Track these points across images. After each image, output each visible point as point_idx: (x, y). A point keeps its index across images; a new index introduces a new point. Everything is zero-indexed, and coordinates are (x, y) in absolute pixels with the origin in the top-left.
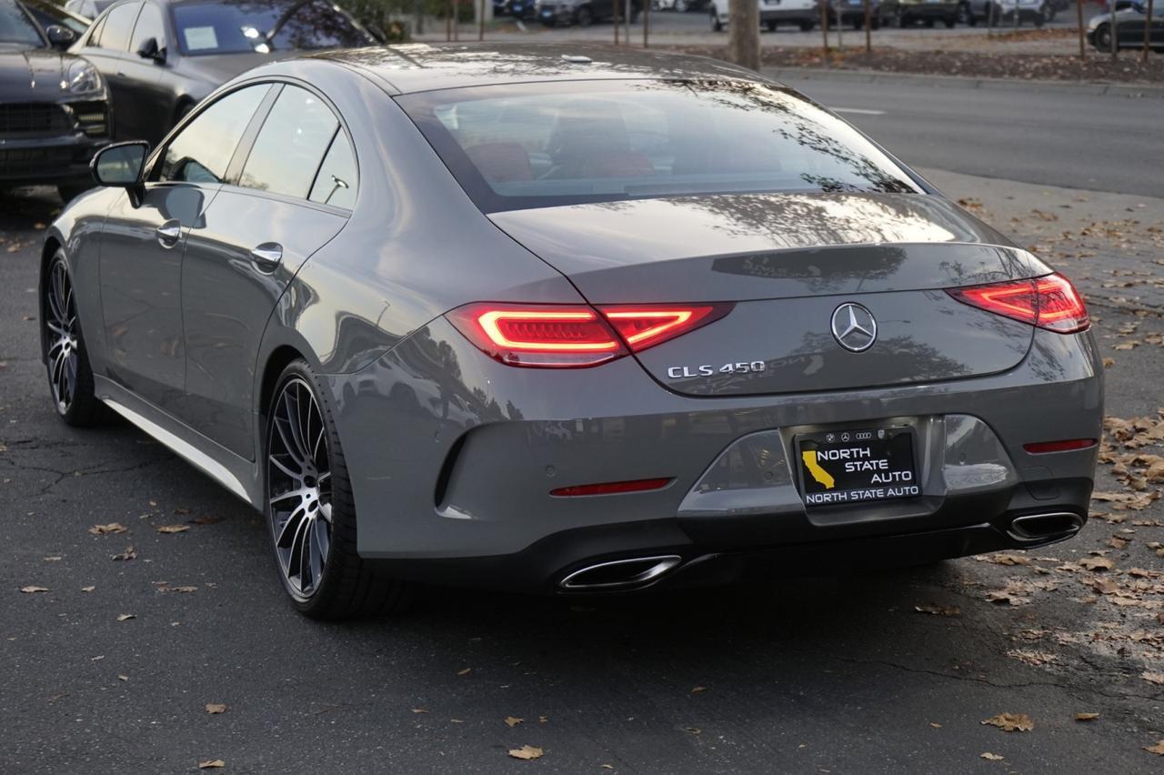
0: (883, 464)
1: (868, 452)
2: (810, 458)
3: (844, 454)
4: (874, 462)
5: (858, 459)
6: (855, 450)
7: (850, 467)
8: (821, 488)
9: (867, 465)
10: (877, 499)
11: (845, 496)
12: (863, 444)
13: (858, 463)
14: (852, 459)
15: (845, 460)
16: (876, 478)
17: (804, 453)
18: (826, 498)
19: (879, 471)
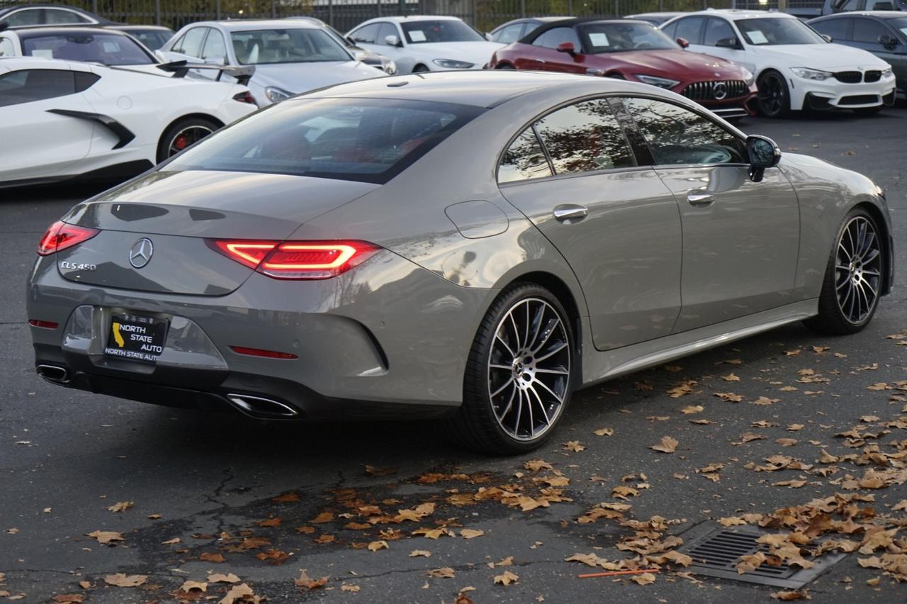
0: (149, 339)
1: (144, 331)
2: (116, 327)
3: (132, 329)
4: (146, 337)
5: (139, 334)
6: (138, 328)
7: (133, 337)
8: (116, 346)
9: (142, 338)
10: (139, 359)
11: (125, 353)
12: (142, 325)
13: (138, 336)
14: (136, 333)
15: (132, 332)
16: (144, 347)
17: (114, 324)
18: (115, 352)
19: (146, 343)
